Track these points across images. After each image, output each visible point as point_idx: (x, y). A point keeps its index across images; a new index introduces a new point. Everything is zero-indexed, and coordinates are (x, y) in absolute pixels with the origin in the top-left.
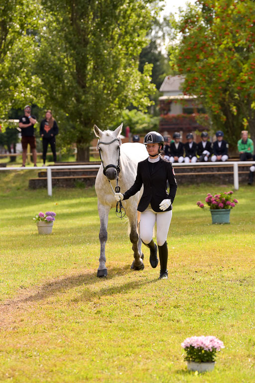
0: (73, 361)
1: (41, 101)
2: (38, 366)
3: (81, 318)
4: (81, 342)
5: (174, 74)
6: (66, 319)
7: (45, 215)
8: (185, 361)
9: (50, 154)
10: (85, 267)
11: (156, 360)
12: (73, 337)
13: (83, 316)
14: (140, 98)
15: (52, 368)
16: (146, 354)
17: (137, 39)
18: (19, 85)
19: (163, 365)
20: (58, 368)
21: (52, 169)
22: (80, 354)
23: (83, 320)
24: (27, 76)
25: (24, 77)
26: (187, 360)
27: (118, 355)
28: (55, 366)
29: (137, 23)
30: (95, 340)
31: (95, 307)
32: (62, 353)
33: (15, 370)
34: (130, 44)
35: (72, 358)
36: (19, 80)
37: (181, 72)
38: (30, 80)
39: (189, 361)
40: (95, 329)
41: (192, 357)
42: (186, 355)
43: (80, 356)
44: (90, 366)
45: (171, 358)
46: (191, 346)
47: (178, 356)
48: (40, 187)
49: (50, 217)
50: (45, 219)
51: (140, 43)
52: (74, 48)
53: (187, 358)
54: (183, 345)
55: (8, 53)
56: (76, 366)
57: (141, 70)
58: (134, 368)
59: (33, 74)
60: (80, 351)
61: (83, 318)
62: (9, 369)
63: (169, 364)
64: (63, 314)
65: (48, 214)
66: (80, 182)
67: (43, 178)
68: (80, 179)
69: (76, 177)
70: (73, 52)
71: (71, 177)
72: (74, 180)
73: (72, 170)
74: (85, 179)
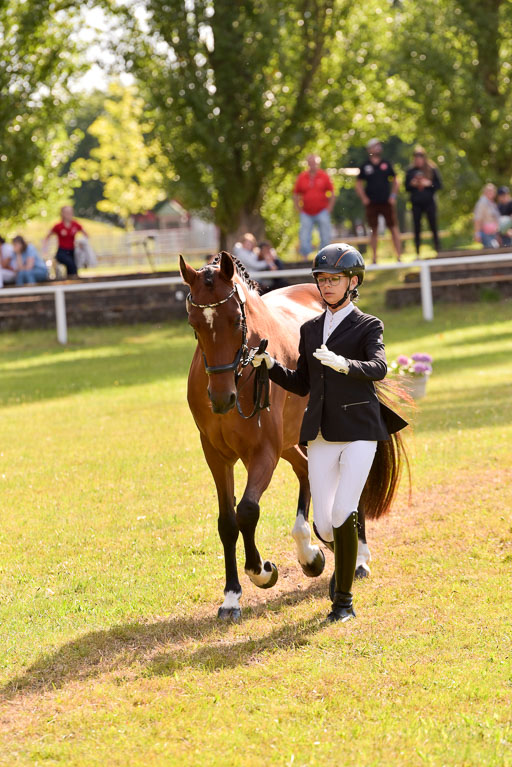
0: (450, 662)
1: (406, 129)
2: (378, 673)
3: (472, 571)
4: (471, 622)
6: (441, 575)
7: (410, 361)
9: (426, 235)
10: (487, 465)
12: (453, 612)
13: (476, 567)
15: (405, 678)
18: (363, 99)
20: (418, 677)
21: (431, 267)
22: (466, 647)
23: (476, 577)
24: (379, 79)
25: (371, 82)
28: (413, 672)
30: (498, 616)
31: (502, 549)
32: (430, 646)
33: (332, 683)
35: (450, 655)
36: (361, 88)
38: (384, 87)
40: (499, 594)
43: (466, 651)
44: (485, 673)
49: (419, 364)
50: (411, 370)
52: (473, 16)
55: (339, 35)
56: (456, 673)
59: (390, 75)
60: (466, 642)
61: (476, 572)
62: (321, 680)
64: (437, 565)
65: (416, 359)
66: (489, 289)
67: (412, 285)
68: (489, 283)
69: (480, 279)
70: (469, 23)
71: (471, 280)
72: (477, 286)
73: (472, 267)
74: (500, 284)
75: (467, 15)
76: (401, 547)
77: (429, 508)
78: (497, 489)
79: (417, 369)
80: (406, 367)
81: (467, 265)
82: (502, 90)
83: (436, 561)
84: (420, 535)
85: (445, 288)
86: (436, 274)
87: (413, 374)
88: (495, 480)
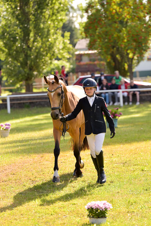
5: (83, 38)
7: (4, 126)
8: (87, 217)
11: (70, 217)
12: (17, 204)
13: (24, 189)
14: (63, 53)
16: (63, 213)
17: (60, 18)
19: (74, 220)
21: (10, 98)
23: (25, 192)
26: (89, 217)
27: (46, 214)
29: (59, 8)
30: (31, 205)
31: (32, 183)
32: (10, 215)
34: (56, 21)
37: (86, 37)
39: (90, 217)
41: (92, 215)
42: (88, 214)
43: (21, 216)
44: (27, 223)
45: (79, 215)
46: (91, 208)
47: (84, 214)
48: (3, 108)
50: (4, 128)
51: (62, 20)
52: (22, 24)
53: (89, 215)
54: (86, 207)
56: (18, 223)
57: (63, 36)
58: (55, 223)
60: (22, 213)
63: (78, 219)
65: (6, 125)
66: (27, 104)
67: (5, 103)
68: (27, 103)
69: (25, 101)
70: (21, 26)
71: (22, 102)
72: (24, 103)
73: (22, 98)
74: (30, 103)
75: (20, 24)
76: (1, 183)
77: (10, 170)
78: (31, 165)
79: (6, 128)
80: (3, 127)
81: (21, 97)
82: (30, 46)
83: (12, 187)
84: (8, 179)
85: (14, 104)
86: (12, 100)
87: (5, 129)
88: (30, 162)
